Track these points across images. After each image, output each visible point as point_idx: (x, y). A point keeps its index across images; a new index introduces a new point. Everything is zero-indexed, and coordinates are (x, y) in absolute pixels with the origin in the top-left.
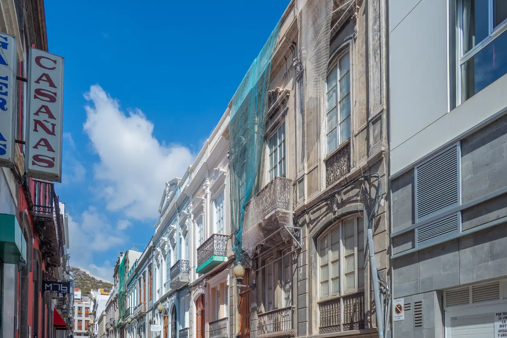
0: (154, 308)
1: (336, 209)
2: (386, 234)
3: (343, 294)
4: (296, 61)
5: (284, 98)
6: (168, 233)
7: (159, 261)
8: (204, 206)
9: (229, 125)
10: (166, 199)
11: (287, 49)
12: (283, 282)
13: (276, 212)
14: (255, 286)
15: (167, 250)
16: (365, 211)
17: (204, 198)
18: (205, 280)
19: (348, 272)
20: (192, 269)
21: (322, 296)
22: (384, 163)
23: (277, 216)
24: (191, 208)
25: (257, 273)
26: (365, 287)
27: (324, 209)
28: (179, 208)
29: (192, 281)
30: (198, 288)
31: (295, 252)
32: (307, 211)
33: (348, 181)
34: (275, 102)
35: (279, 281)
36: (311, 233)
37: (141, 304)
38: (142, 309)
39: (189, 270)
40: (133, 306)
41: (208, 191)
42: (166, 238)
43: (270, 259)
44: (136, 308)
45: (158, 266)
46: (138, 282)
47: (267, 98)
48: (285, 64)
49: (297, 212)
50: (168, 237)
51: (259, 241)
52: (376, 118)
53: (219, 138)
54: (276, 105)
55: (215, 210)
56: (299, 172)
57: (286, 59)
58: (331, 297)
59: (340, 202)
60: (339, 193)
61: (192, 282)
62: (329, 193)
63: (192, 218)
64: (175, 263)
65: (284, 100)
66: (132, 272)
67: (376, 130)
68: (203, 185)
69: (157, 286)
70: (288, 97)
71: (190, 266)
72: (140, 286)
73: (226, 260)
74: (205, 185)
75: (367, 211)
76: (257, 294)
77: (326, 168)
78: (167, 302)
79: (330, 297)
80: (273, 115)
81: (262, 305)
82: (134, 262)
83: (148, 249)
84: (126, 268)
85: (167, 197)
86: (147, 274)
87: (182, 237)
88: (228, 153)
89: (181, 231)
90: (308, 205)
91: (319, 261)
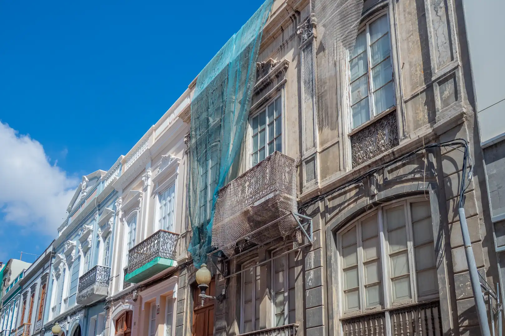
0: (43, 331)
1: (376, 192)
2: (479, 219)
3: (388, 306)
4: (301, 29)
5: (281, 70)
6: (79, 235)
7: (59, 271)
8: (141, 200)
9: (192, 105)
10: (81, 195)
11: (286, 18)
12: (274, 291)
13: (275, 196)
14: (224, 298)
15: (75, 257)
16: (432, 192)
17: (141, 192)
18: (136, 292)
19: (396, 276)
20: (114, 279)
21: (347, 309)
22: (466, 127)
23: (278, 201)
24: (120, 204)
25: (228, 280)
26: (441, 294)
27: (353, 193)
28: (100, 205)
29: (113, 294)
30: (121, 303)
31: (298, 251)
32: (320, 196)
33: (397, 156)
34: (265, 75)
35: (267, 290)
36: (329, 225)
37: (22, 325)
38: (24, 332)
39: (109, 279)
40: (8, 329)
41: (150, 182)
42: (74, 242)
43: (250, 263)
44: (14, 331)
45: (58, 277)
46: (22, 297)
47: (254, 70)
48: (281, 35)
49: (303, 199)
50: (79, 240)
51: (243, 234)
52: (446, 76)
53: (170, 123)
54: (267, 78)
55: (158, 205)
56: (306, 151)
57: (283, 30)
58: (366, 311)
59: (381, 182)
60: (380, 171)
61: (112, 296)
62: (361, 173)
63: (120, 216)
64: (85, 273)
65: (280, 72)
66: (14, 285)
67: (446, 90)
68: (143, 176)
69: (53, 301)
70: (286, 69)
71: (111, 275)
72: (25, 303)
73: (175, 264)
74: (145, 176)
75: (435, 192)
76: (228, 308)
77: (352, 144)
78: (66, 323)
79: (364, 311)
80: (261, 90)
81: (236, 324)
82: (19, 273)
83: (44, 256)
84: (5, 280)
85: (82, 193)
86: (38, 287)
87: (101, 239)
88: (185, 137)
89: (101, 232)
90: (322, 190)
91: (340, 262)
